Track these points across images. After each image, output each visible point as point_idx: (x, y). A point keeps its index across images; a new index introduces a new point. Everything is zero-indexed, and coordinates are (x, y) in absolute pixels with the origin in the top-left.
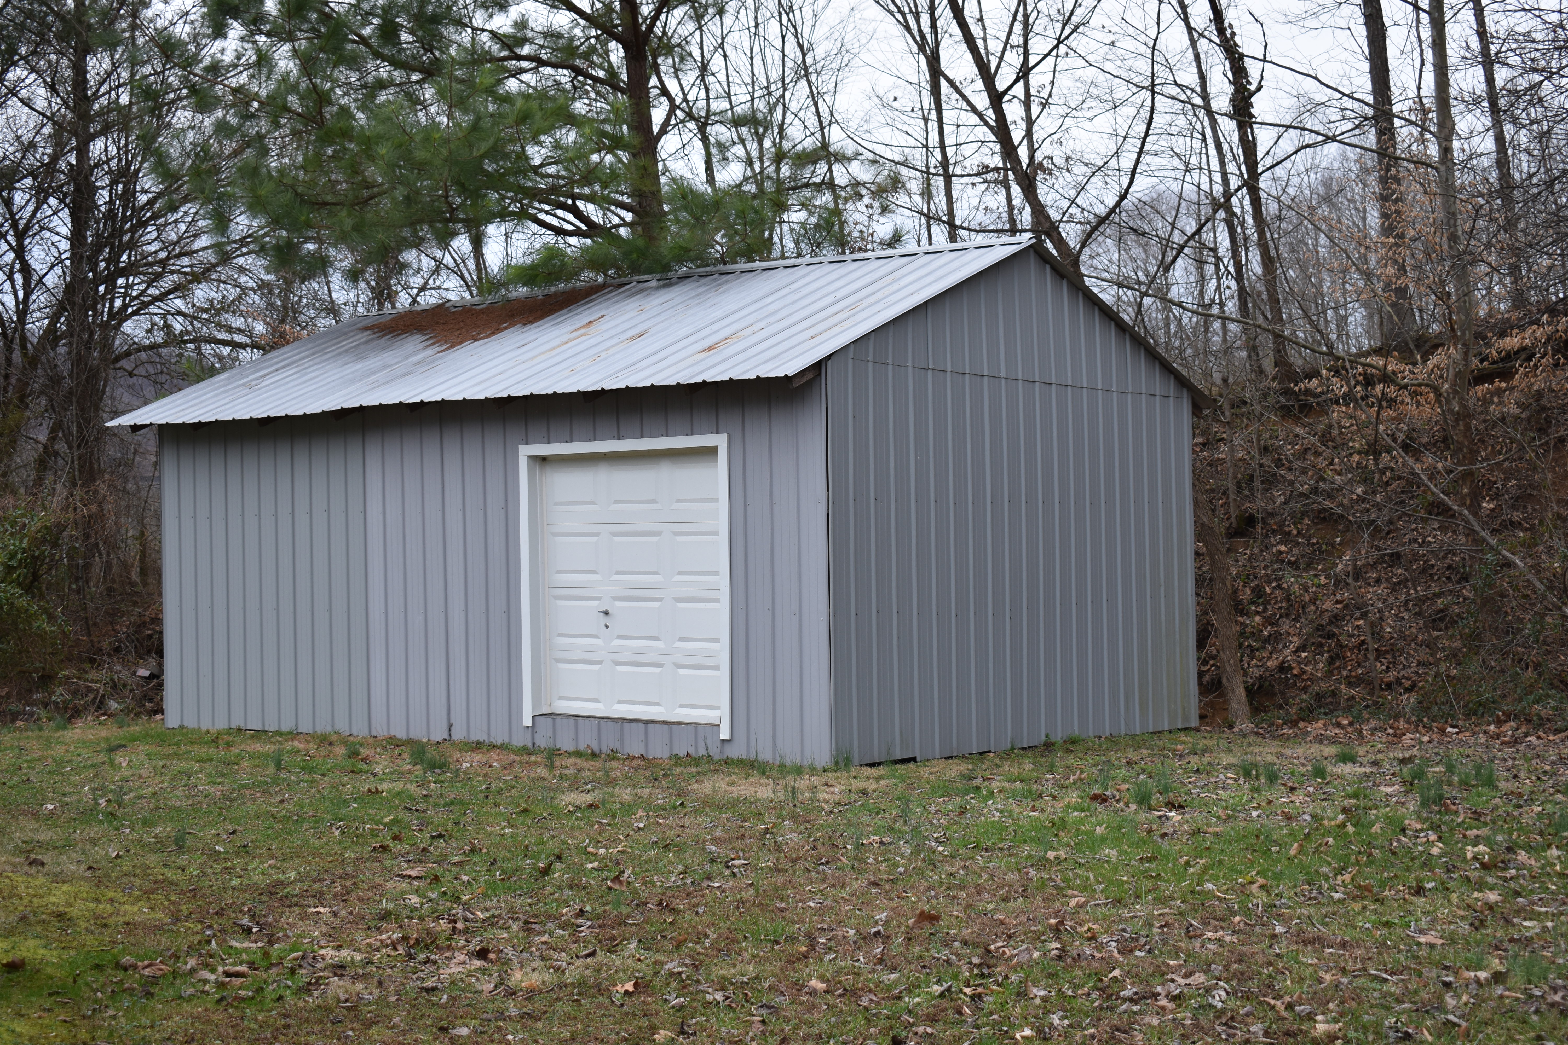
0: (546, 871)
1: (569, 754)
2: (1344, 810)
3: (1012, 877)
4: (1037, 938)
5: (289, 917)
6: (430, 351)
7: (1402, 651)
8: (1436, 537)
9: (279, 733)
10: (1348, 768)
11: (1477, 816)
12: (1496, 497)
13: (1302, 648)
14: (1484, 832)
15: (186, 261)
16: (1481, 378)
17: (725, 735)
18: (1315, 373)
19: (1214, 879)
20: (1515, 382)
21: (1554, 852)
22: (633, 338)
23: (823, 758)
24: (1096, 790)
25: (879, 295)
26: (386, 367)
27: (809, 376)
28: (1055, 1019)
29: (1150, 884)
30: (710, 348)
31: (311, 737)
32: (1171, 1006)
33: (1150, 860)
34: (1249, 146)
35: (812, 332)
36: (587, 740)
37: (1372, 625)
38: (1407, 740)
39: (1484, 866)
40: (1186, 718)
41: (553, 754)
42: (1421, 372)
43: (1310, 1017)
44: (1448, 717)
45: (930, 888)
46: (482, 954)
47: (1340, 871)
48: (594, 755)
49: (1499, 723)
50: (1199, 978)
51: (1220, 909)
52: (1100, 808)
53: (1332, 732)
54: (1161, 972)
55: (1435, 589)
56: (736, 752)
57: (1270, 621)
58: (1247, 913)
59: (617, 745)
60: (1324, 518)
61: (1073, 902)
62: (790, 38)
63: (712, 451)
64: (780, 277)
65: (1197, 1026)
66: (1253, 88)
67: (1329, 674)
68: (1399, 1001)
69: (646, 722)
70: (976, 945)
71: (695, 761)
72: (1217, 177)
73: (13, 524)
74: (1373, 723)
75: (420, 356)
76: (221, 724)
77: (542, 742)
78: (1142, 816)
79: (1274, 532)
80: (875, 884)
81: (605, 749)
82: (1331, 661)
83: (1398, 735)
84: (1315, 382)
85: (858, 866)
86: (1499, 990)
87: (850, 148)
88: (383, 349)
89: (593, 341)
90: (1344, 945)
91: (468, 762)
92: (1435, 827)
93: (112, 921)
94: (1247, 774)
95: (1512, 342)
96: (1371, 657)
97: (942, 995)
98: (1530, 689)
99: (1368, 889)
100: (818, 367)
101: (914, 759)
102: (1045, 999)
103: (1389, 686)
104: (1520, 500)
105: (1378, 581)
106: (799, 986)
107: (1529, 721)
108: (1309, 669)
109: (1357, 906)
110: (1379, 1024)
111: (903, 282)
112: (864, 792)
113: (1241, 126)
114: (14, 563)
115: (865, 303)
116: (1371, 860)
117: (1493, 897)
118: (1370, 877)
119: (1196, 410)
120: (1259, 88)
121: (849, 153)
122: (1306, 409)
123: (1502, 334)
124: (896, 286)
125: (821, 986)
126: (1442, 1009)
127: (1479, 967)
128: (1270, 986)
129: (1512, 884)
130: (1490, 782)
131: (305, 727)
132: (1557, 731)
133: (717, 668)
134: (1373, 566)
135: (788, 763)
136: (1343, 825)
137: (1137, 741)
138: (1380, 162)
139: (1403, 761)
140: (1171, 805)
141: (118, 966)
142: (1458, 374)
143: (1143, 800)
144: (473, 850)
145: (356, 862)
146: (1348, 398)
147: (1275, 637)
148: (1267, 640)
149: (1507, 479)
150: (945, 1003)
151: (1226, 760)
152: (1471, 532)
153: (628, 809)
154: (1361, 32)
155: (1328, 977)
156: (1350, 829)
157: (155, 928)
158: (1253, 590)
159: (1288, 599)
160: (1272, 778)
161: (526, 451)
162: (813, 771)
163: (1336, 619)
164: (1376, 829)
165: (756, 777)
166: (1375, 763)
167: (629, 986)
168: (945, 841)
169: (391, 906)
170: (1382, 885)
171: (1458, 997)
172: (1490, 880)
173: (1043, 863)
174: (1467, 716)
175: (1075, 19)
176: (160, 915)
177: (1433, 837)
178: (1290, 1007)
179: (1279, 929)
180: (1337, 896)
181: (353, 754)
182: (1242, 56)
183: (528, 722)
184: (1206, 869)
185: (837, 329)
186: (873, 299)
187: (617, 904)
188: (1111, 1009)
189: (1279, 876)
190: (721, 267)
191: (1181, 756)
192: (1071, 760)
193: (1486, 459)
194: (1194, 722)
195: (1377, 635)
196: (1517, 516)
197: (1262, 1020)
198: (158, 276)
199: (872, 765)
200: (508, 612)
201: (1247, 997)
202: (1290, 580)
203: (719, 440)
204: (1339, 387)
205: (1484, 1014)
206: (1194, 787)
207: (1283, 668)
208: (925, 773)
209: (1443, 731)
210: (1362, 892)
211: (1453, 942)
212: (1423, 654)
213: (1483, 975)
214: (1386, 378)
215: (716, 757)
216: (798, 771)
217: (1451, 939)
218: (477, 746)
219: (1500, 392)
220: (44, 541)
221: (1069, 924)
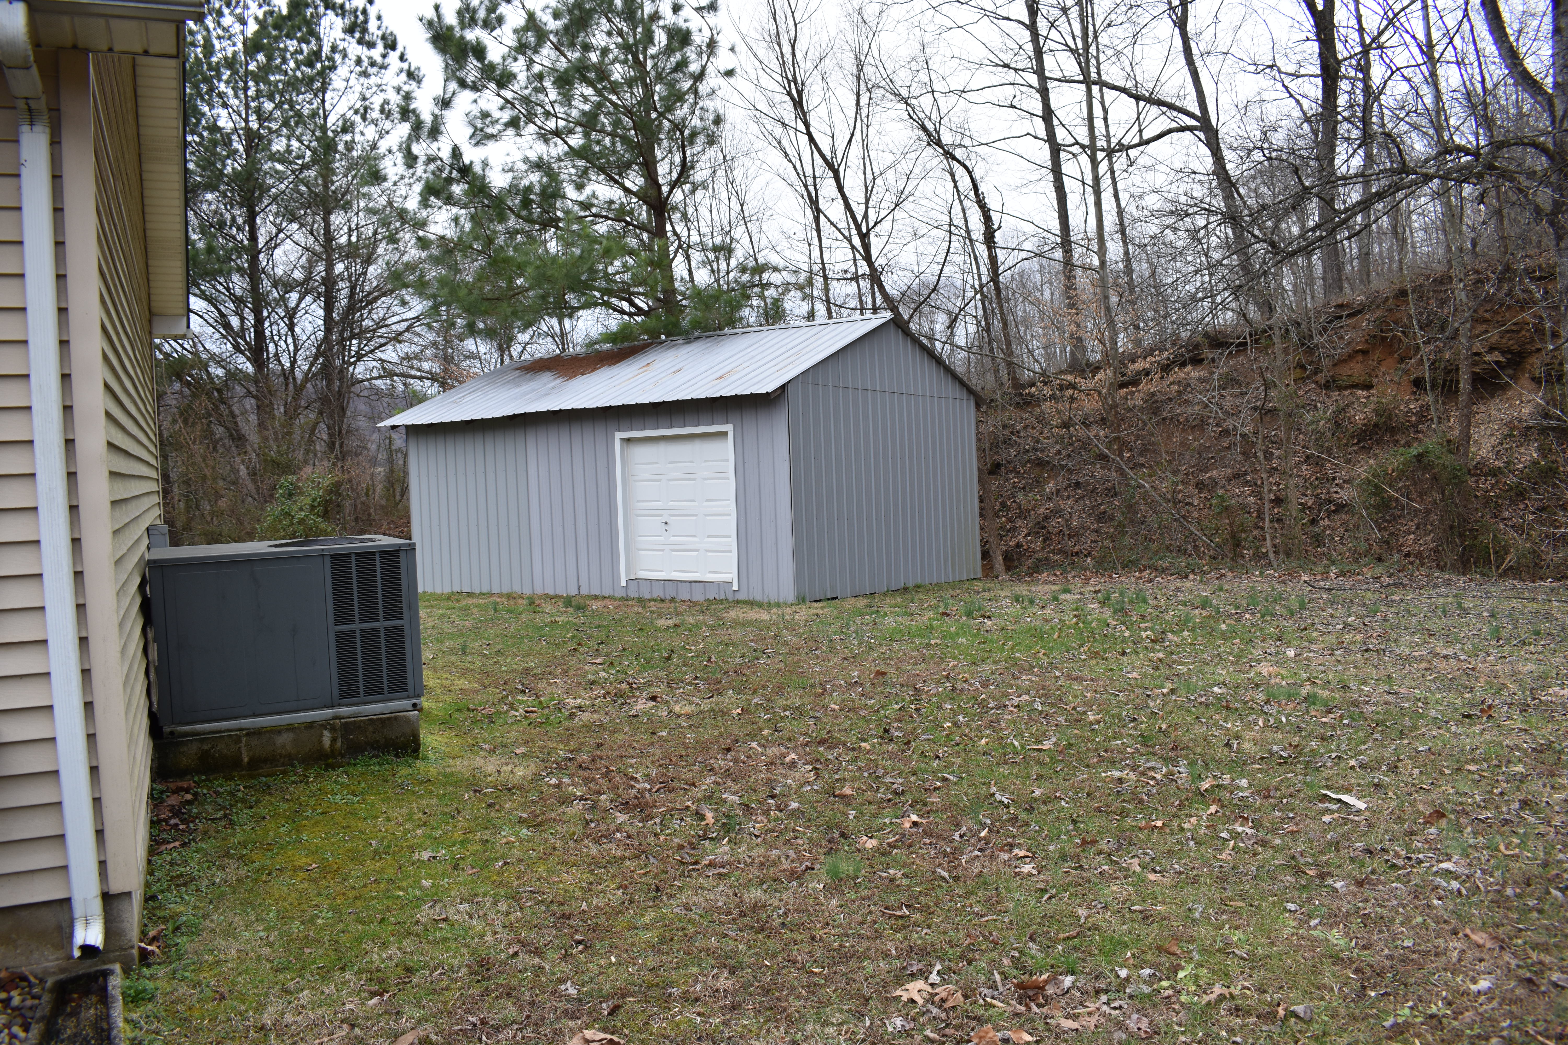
0: (668, 658)
1: (650, 600)
2: (1075, 616)
3: (915, 653)
4: (938, 682)
5: (541, 685)
6: (558, 381)
7: (1082, 535)
8: (1099, 472)
9: (481, 594)
10: (1068, 596)
11: (1143, 617)
12: (1130, 450)
13: (1028, 534)
14: (1149, 624)
15: (384, 330)
16: (1122, 385)
17: (735, 587)
18: (1033, 384)
19: (1019, 651)
20: (1140, 387)
21: (1186, 633)
22: (674, 373)
23: (791, 598)
24: (941, 610)
25: (811, 347)
26: (533, 390)
27: (779, 392)
28: (961, 718)
29: (986, 655)
30: (721, 378)
31: (501, 595)
32: (1015, 710)
33: (984, 643)
34: (993, 259)
35: (777, 368)
36: (657, 593)
37: (1067, 521)
38: (1092, 581)
39: (1152, 641)
40: (975, 573)
41: (641, 601)
42: (1091, 384)
43: (1085, 713)
44: (1114, 569)
45: (874, 660)
46: (654, 698)
47: (1081, 646)
48: (662, 600)
49: (1141, 571)
50: (1025, 697)
51: (1026, 666)
52: (947, 619)
53: (1052, 578)
54: (1006, 695)
55: (1099, 501)
56: (741, 596)
57: (1010, 520)
58: (1041, 667)
59: (674, 594)
60: (1041, 464)
61: (951, 665)
62: (733, 199)
63: (725, 434)
64: (751, 338)
65: (1030, 718)
66: (995, 227)
67: (1043, 549)
68: (1127, 704)
69: (690, 582)
70: (908, 686)
71: (721, 602)
72: (976, 277)
73: (313, 482)
74: (1073, 573)
75: (552, 384)
76: (447, 590)
77: (633, 594)
78: (972, 622)
79: (1011, 472)
80: (846, 659)
81: (668, 597)
82: (1044, 541)
83: (1088, 579)
84: (1033, 389)
85: (832, 649)
86: (1174, 697)
87: (782, 264)
88: (530, 380)
89: (652, 375)
90: (1092, 680)
91: (595, 605)
92: (1124, 623)
93: (452, 688)
94: (1017, 601)
95: (1140, 365)
96: (1066, 538)
97: (900, 709)
98: (1156, 553)
99: (1097, 653)
100: (783, 387)
101: (837, 598)
102: (951, 710)
103: (1077, 553)
104: (1144, 452)
105: (1068, 497)
106: (825, 708)
107: (1156, 570)
108: (1032, 546)
109: (1094, 662)
110: (1120, 714)
111: (824, 339)
112: (817, 615)
113: (989, 248)
114: (316, 504)
115: (804, 351)
116: (1095, 641)
117: (1161, 655)
118: (1098, 647)
119: (978, 406)
120: (999, 227)
121: (780, 267)
122: (1028, 403)
123: (1133, 362)
124: (819, 342)
125: (837, 707)
126: (1148, 707)
127: (1163, 687)
128: (1061, 700)
129: (1168, 649)
130: (1145, 601)
131: (496, 590)
132: (1172, 575)
133: (730, 551)
134: (1065, 489)
135: (772, 602)
136: (1077, 623)
137: (953, 585)
138: (1065, 268)
139: (1096, 592)
140: (984, 617)
141: (468, 709)
142: (1111, 384)
143: (969, 614)
144: (624, 649)
145: (563, 657)
146: (1053, 397)
147: (1014, 529)
148: (1009, 531)
149: (1137, 440)
150: (902, 713)
151: (1003, 594)
152: (1120, 470)
153: (697, 626)
154: (1053, 196)
155: (1089, 695)
156: (1081, 625)
157: (476, 692)
158: (1001, 503)
159: (1020, 508)
160: (1031, 602)
161: (619, 436)
162: (786, 605)
163: (1046, 518)
164: (1094, 625)
165: (757, 609)
166: (1081, 593)
167: (739, 711)
168: (873, 637)
169: (593, 678)
170: (1105, 651)
171: (1155, 701)
172: (1157, 647)
173: (929, 646)
174: (1123, 568)
175: (906, 192)
176: (475, 685)
177: (1124, 628)
178: (1074, 708)
179: (1058, 674)
180: (1083, 657)
181: (532, 603)
182: (989, 210)
183: (623, 584)
184: (1014, 646)
185: (790, 367)
186: (808, 349)
187: (714, 673)
188: (986, 712)
189: (1051, 649)
190: (718, 332)
191: (979, 593)
192: (920, 596)
193: (1125, 430)
194: (979, 575)
195: (1069, 527)
196: (1142, 460)
197: (1062, 715)
198: (370, 340)
199: (817, 601)
200: (611, 524)
201: (1052, 705)
202: (1020, 497)
203: (729, 428)
204: (1047, 391)
205: (1169, 708)
206: (990, 607)
207: (1018, 546)
208: (846, 604)
209: (1111, 576)
210: (1094, 655)
211: (1146, 677)
212: (1094, 536)
213: (1165, 691)
214: (1073, 386)
215: (731, 599)
216: (778, 605)
217: (1145, 676)
218: (596, 598)
219: (1133, 393)
220: (331, 492)
221: (952, 675)
